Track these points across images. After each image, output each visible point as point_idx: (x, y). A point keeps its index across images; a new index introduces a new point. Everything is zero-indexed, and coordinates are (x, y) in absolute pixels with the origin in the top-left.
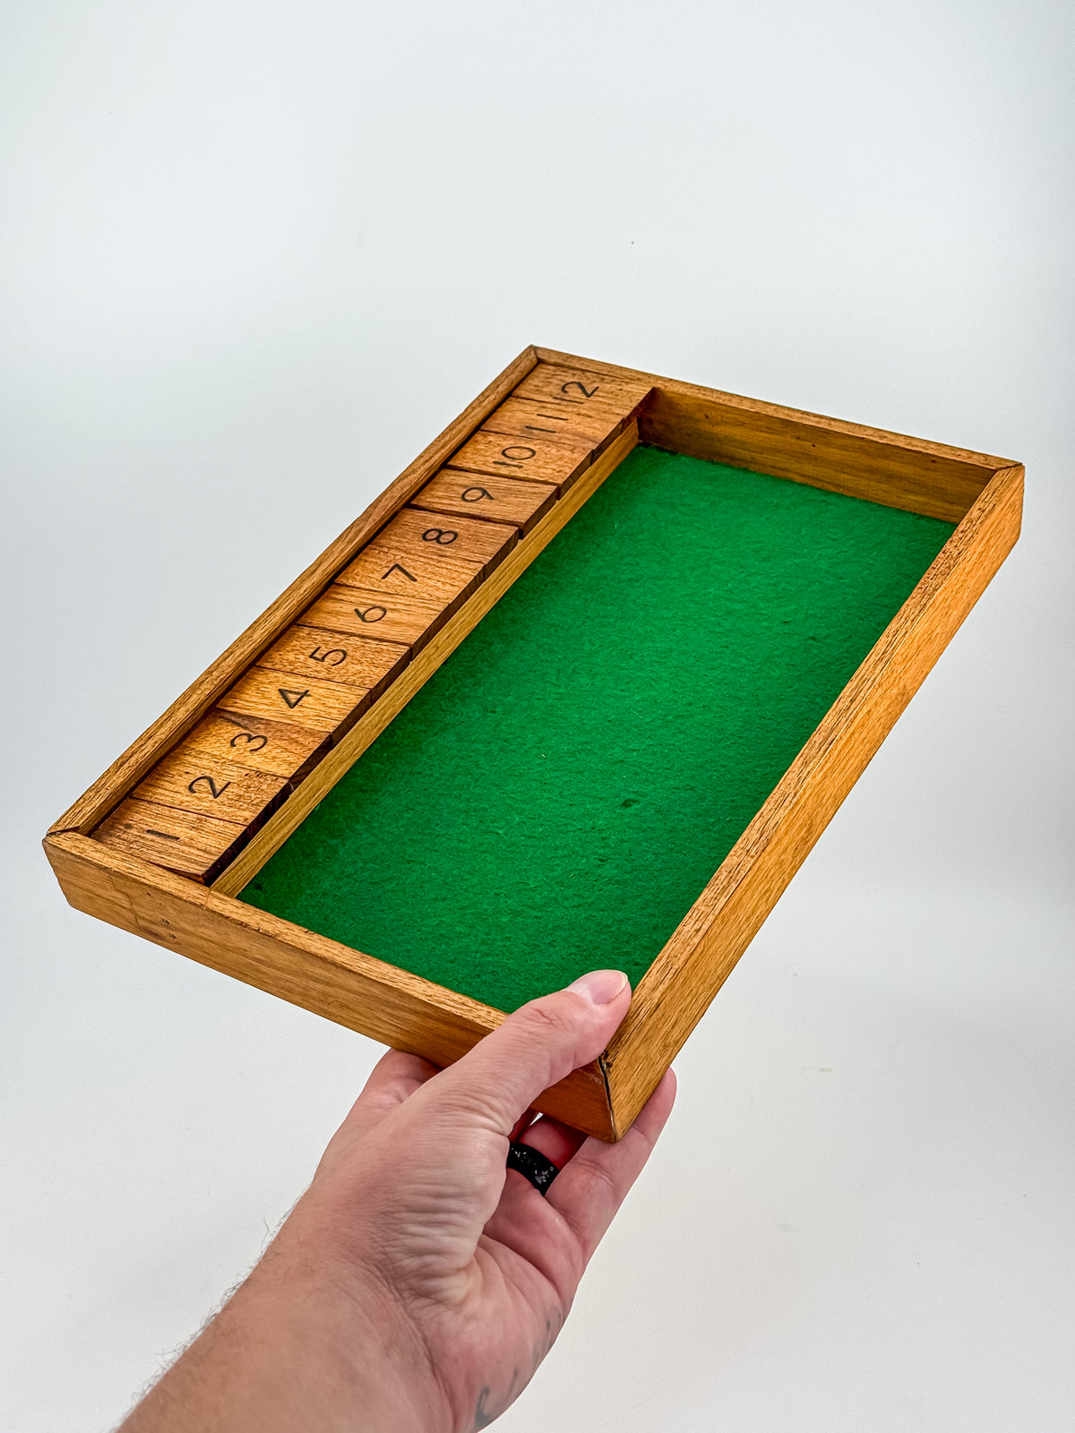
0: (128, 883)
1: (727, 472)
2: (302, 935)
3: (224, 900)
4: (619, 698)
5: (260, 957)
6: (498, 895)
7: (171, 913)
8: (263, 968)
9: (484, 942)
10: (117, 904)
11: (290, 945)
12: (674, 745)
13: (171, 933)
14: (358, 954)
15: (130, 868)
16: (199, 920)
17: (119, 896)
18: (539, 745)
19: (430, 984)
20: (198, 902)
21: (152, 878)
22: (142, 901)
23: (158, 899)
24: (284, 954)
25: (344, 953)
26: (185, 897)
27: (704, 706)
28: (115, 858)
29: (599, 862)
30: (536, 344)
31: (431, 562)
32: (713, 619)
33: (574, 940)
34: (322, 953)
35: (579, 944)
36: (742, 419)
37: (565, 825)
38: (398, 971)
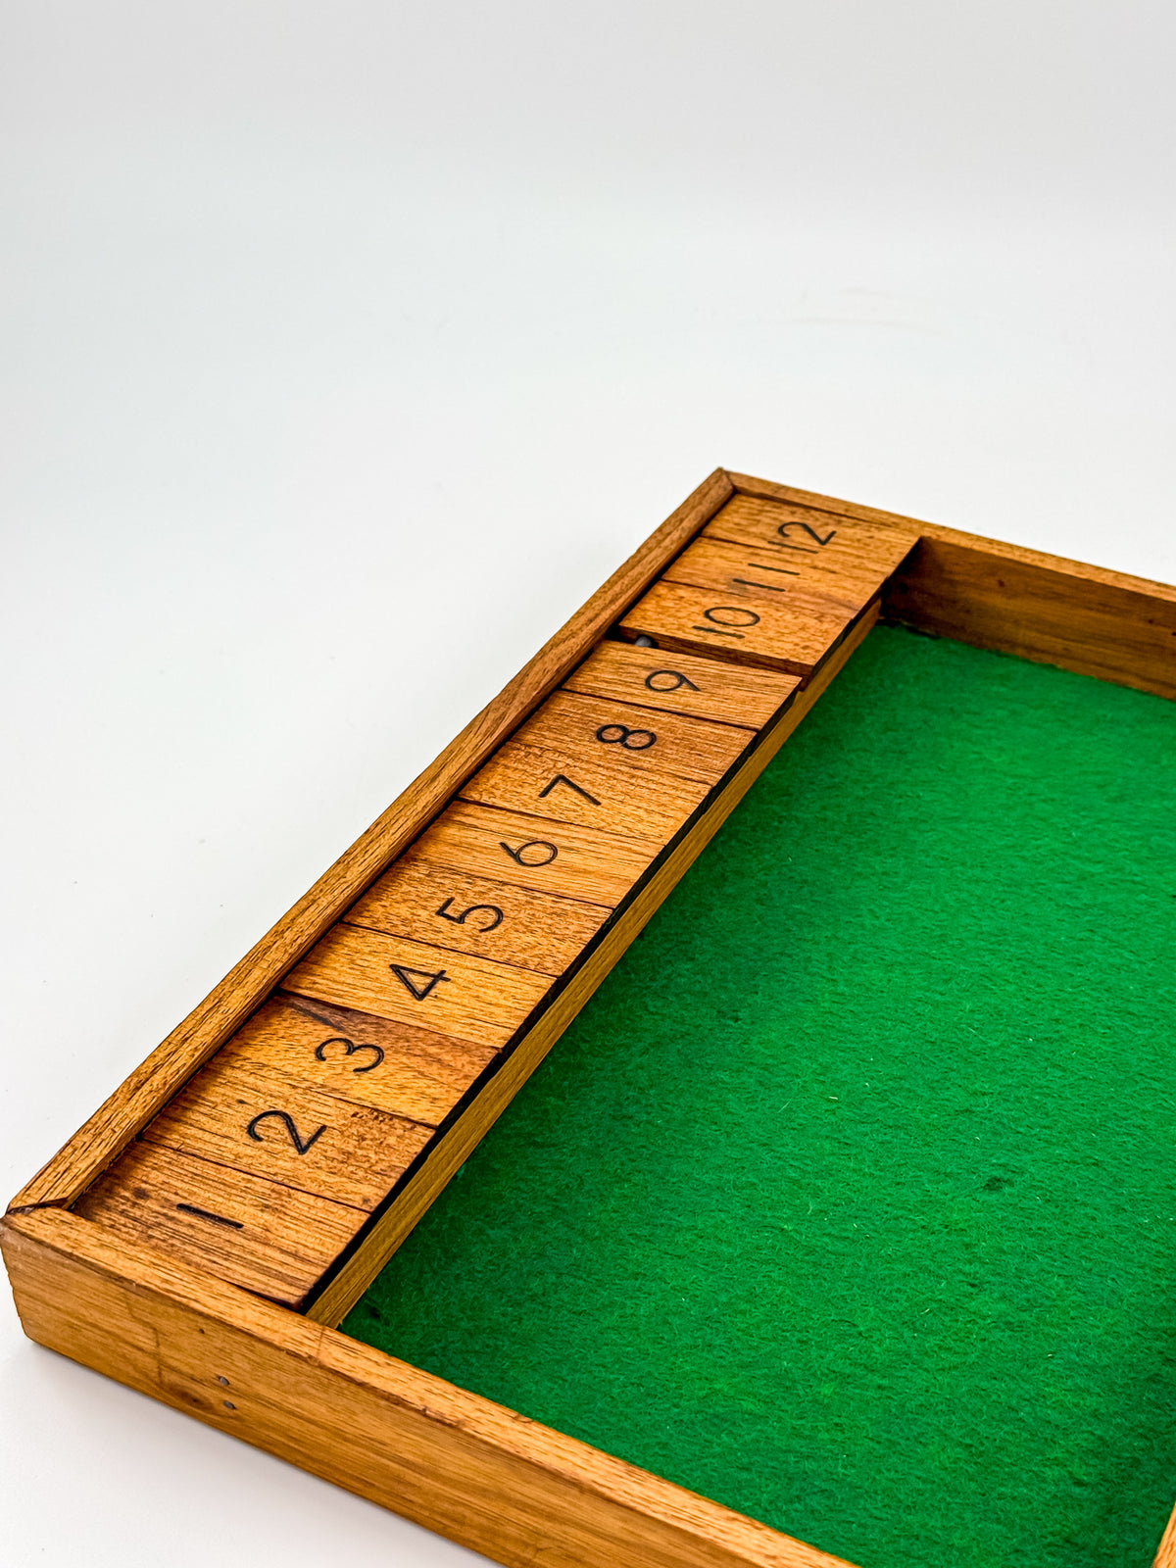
0: (161, 1308)
1: (1022, 669)
2: (507, 1423)
3: (352, 1350)
4: (936, 1005)
5: (411, 1457)
6: (805, 1342)
7: (239, 1367)
8: (410, 1476)
9: (796, 1433)
10: (127, 1343)
11: (486, 1443)
12: (1048, 1087)
13: (227, 1398)
14: (619, 1467)
15: (167, 1281)
16: (297, 1383)
17: (137, 1328)
18: (821, 1078)
19: (768, 1532)
20: (304, 1351)
21: (210, 1302)
22: (184, 1342)
23: (219, 1339)
24: (466, 1457)
25: (594, 1462)
26: (276, 1339)
27: (1081, 1025)
28: (138, 1260)
29: (970, 1289)
30: (727, 468)
31: (619, 776)
32: (1058, 886)
33: (955, 1433)
34: (551, 1461)
35: (968, 1441)
36: (1059, 588)
37: (896, 1218)
38: (704, 1505)
